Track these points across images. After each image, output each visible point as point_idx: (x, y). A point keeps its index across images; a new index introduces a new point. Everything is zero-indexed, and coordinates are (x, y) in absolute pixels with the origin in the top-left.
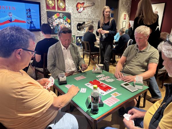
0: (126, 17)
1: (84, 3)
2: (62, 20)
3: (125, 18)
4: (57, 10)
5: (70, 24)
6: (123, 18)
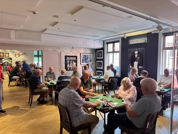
1: (19, 54)
2: (7, 61)
4: (4, 57)
5: (12, 62)
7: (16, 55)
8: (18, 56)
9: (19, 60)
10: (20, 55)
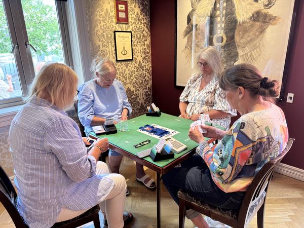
0: (126, 11)
3: (122, 15)
6: (113, 14)
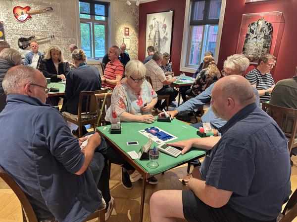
0: (129, 31)
3: (127, 33)
7: (19, 11)
8: (25, 16)
9: (32, 34)
10: (31, 11)
